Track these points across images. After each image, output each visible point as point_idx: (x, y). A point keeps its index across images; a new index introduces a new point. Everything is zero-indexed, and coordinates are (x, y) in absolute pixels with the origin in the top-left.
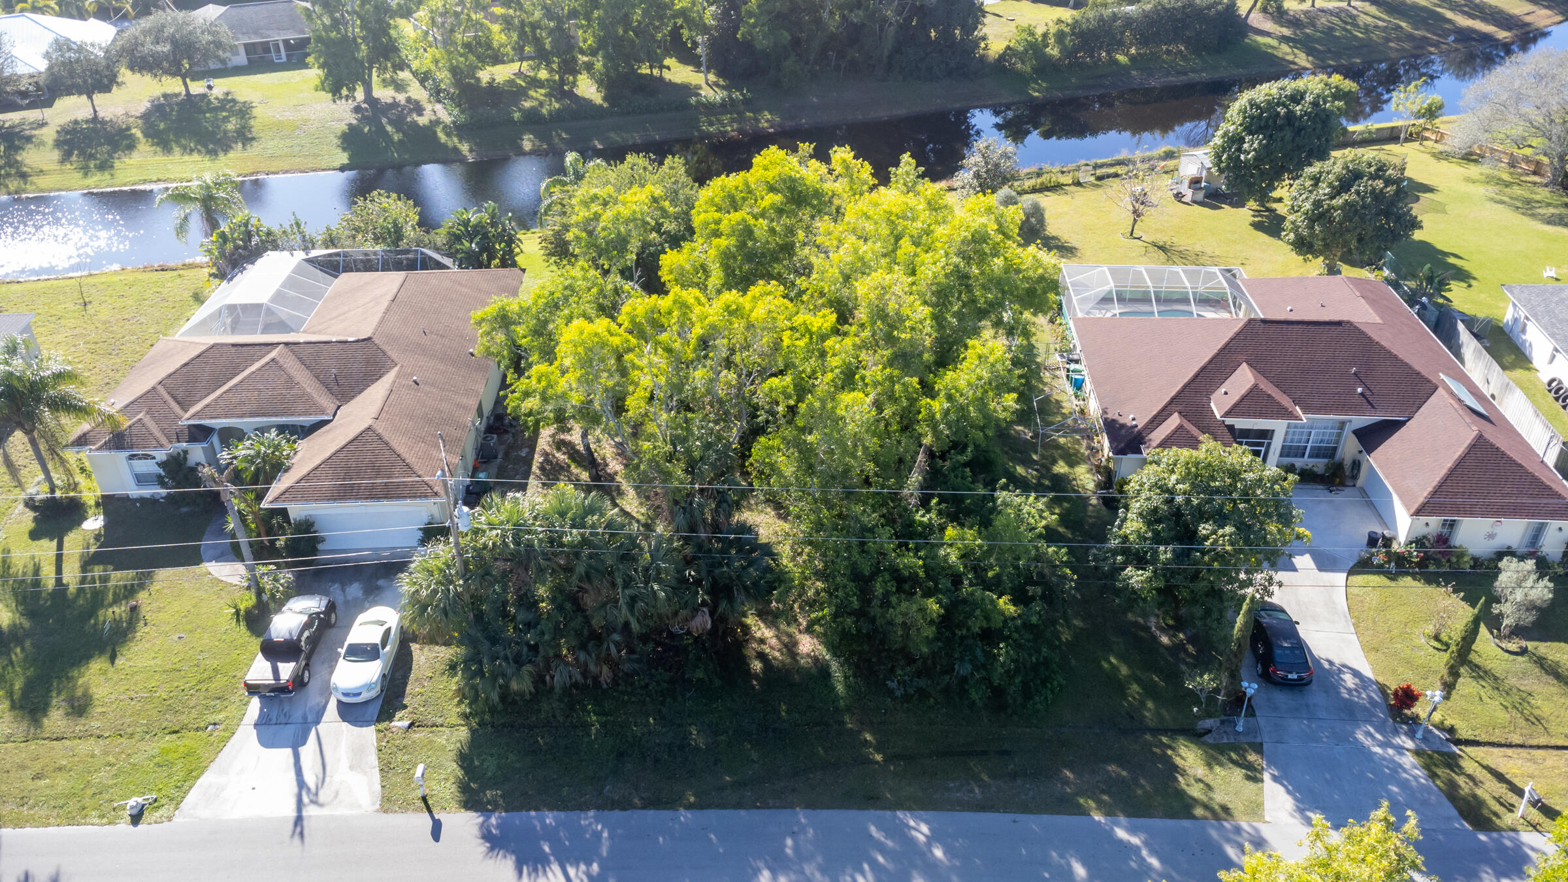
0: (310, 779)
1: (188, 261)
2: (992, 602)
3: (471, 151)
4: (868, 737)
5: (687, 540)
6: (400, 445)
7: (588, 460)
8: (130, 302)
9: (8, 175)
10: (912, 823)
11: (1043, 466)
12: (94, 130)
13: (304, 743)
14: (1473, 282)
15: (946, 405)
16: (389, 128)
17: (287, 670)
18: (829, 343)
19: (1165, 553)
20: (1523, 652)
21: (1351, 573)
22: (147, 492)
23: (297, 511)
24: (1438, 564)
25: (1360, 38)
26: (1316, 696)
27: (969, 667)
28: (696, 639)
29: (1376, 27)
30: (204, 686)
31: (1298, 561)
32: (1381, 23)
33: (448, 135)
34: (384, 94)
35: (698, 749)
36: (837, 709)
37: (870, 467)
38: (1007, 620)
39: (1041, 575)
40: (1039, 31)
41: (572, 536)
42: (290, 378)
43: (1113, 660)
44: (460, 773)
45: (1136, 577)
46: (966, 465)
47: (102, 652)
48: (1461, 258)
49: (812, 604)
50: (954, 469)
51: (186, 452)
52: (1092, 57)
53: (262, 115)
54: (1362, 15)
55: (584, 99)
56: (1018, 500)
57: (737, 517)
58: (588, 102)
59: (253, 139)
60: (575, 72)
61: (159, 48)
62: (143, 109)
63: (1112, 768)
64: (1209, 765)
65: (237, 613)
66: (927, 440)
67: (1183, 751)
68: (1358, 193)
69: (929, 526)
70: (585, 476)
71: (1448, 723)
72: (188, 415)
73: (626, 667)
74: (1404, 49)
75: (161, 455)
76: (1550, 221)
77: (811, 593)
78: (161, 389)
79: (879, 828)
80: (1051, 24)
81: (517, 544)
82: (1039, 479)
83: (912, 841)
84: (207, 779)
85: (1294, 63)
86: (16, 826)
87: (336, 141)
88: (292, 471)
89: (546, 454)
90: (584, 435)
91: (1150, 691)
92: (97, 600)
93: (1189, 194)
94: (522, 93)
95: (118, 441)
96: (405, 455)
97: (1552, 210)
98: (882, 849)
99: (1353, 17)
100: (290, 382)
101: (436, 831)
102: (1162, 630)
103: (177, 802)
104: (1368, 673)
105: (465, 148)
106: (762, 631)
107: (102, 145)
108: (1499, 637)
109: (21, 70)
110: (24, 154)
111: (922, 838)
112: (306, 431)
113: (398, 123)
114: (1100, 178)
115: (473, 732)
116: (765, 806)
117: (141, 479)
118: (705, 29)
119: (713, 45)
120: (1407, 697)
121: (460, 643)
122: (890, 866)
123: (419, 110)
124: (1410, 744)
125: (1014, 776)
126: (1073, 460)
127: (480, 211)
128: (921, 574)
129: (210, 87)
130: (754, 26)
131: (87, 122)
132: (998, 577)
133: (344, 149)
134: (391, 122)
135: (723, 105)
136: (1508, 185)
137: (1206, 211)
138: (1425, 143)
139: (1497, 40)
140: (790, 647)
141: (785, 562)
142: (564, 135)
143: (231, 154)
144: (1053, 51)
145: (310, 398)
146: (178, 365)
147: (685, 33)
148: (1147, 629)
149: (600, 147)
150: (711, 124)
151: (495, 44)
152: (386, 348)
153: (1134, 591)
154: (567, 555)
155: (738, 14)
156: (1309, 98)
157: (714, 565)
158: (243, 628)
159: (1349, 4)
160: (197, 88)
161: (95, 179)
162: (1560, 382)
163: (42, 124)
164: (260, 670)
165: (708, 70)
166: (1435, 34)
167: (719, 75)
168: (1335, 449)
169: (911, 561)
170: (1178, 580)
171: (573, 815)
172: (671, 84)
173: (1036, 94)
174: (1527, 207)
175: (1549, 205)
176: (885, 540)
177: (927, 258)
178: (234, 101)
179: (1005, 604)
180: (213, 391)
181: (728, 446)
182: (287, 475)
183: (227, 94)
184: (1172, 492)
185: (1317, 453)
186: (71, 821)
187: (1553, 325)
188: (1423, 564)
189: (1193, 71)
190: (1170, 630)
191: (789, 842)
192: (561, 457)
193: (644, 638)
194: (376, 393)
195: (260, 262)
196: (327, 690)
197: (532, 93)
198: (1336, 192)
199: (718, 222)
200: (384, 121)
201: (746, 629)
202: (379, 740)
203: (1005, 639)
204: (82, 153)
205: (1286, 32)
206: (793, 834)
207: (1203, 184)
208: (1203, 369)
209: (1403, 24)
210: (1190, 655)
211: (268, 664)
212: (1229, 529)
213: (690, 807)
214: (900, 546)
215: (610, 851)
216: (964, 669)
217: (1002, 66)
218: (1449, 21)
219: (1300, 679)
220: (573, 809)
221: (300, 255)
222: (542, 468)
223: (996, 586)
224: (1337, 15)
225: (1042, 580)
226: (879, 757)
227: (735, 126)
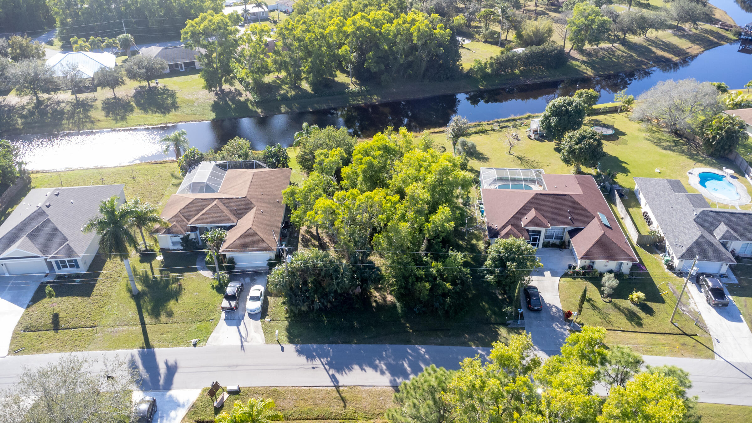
0: (244, 335)
1: (165, 160)
2: (445, 285)
3: (262, 112)
4: (408, 325)
5: (354, 266)
6: (260, 234)
7: (317, 237)
8: (150, 177)
9: (86, 122)
10: (420, 348)
11: (468, 241)
12: (116, 103)
13: (240, 325)
14: (629, 174)
15: (433, 226)
16: (230, 103)
17: (233, 303)
18: (397, 206)
19: (497, 271)
20: (610, 302)
21: (561, 277)
22: (175, 247)
23: (229, 255)
24: (589, 275)
25: (615, 62)
26: (543, 314)
27: (438, 304)
28: (356, 296)
29: (622, 56)
30: (207, 308)
31: (546, 273)
32: (624, 54)
33: (253, 105)
34: (226, 87)
35: (357, 328)
36: (398, 317)
37: (409, 244)
38: (450, 290)
39: (460, 277)
40: (483, 63)
41: (320, 264)
42: (222, 211)
43: (484, 303)
44: (287, 334)
45: (489, 278)
46: (440, 242)
47: (173, 298)
48: (627, 164)
49: (391, 285)
50: (436, 243)
51: (189, 235)
52: (504, 71)
53: (181, 96)
54: (617, 51)
55: (304, 90)
56: (455, 253)
57: (369, 258)
58: (305, 91)
59: (178, 107)
60: (301, 80)
61: (141, 71)
62: (133, 93)
63: (480, 334)
64: (509, 333)
65: (213, 286)
66: (427, 236)
67: (501, 329)
68: (584, 144)
69: (427, 262)
70: (317, 243)
71: (581, 322)
72: (190, 222)
73: (335, 304)
74: (632, 67)
75: (181, 236)
76: (665, 149)
77: (391, 282)
78: (179, 214)
79: (410, 349)
80: (488, 59)
81: (304, 266)
82: (466, 245)
83: (420, 353)
84: (213, 335)
85: (586, 73)
86: (159, 348)
87: (210, 108)
88: (226, 242)
89: (303, 235)
90: (317, 230)
91: (494, 313)
92: (168, 282)
93: (533, 136)
94: (279, 87)
95: (169, 231)
96: (262, 237)
97: (668, 143)
98: (411, 355)
99: (614, 52)
100: (222, 212)
101: (282, 349)
102: (500, 294)
103: (206, 340)
104: (560, 307)
105: (259, 111)
106: (375, 293)
107: (120, 109)
108: (604, 297)
109: (85, 76)
110: (91, 113)
111: (422, 353)
112: (229, 228)
113: (233, 100)
114: (501, 128)
115: (289, 322)
116: (377, 343)
117: (174, 243)
118: (352, 63)
119: (354, 68)
120: (569, 314)
121: (286, 296)
122: (413, 360)
123: (240, 94)
124: (568, 328)
125: (450, 336)
126: (478, 239)
127: (275, 147)
128: (424, 277)
129: (157, 83)
130: (371, 63)
131: (112, 99)
132: (447, 277)
133: (213, 112)
134: (230, 100)
135: (358, 92)
136: (654, 132)
137: (539, 143)
138: (628, 113)
139: (672, 61)
140: (384, 299)
141: (383, 272)
142: (297, 106)
143: (171, 114)
144: (489, 70)
145: (229, 218)
146: (184, 206)
147: (344, 64)
148: (495, 294)
149: (311, 110)
150: (354, 101)
151: (269, 68)
152: (251, 200)
153: (488, 282)
154: (319, 270)
155: (365, 57)
156: (574, 104)
157: (362, 273)
158: (215, 291)
159: (613, 46)
160: (153, 84)
161: (121, 124)
162: (647, 213)
163: (95, 100)
164: (225, 303)
165: (352, 77)
166: (647, 59)
167: (356, 78)
168: (563, 237)
169: (421, 273)
170: (502, 279)
171: (322, 345)
172: (338, 83)
173: (482, 87)
174: (658, 142)
175: (667, 141)
176: (413, 266)
177: (429, 175)
178: (167, 90)
179: (448, 285)
180: (197, 215)
181: (366, 237)
182: (225, 243)
183: (165, 86)
184: (500, 253)
185: (557, 238)
186: (176, 346)
187: (646, 193)
188: (584, 274)
189: (545, 77)
190: (502, 294)
191: (384, 353)
192: (308, 237)
193: (341, 295)
194: (250, 216)
195: (200, 166)
196: (244, 309)
197: (283, 87)
198: (577, 144)
199: (361, 159)
200: (227, 99)
201: (371, 293)
202: (262, 324)
203: (449, 296)
204: (113, 113)
205: (585, 59)
206: (385, 351)
207: (539, 132)
208: (520, 210)
209: (634, 55)
210: (508, 302)
211: (227, 302)
212: (515, 264)
213: (355, 343)
214: (417, 268)
215: (333, 354)
216: (437, 305)
217: (469, 75)
218: (654, 53)
219: (538, 309)
220: (321, 344)
221: (213, 163)
222: (302, 240)
223: (446, 280)
224: (607, 51)
225: (461, 279)
226: (411, 331)
227: (363, 101)
